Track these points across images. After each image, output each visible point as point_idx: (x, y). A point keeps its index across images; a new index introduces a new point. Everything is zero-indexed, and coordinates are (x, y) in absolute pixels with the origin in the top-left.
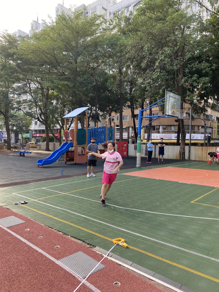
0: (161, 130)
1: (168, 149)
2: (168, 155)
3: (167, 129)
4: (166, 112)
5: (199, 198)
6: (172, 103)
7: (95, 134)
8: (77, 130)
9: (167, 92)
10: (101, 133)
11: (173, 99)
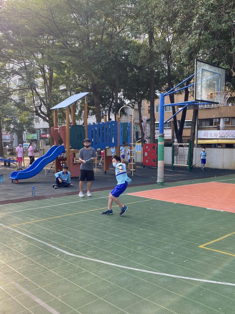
0: (222, 124)
1: (223, 153)
2: (223, 163)
3: (230, 123)
4: (197, 96)
5: (219, 239)
6: (207, 80)
7: (99, 133)
8: (70, 127)
9: (199, 63)
10: (110, 130)
11: (211, 74)
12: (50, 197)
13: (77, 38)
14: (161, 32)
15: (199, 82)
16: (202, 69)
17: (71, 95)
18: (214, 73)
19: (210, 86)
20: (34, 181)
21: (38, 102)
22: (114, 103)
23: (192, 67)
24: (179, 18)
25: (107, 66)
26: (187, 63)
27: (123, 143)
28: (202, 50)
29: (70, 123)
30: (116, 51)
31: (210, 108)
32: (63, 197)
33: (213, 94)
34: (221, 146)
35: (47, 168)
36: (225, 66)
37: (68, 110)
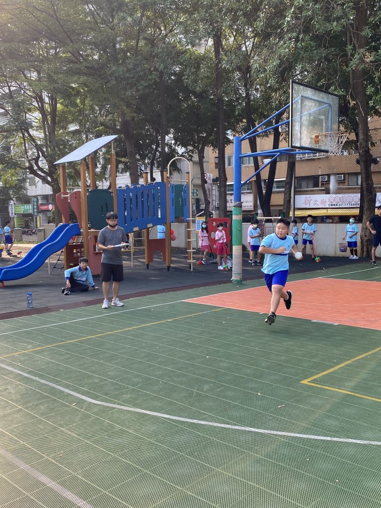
0: (333, 185)
1: (336, 231)
2: (336, 247)
3: (346, 183)
4: (293, 140)
5: (332, 370)
6: (310, 115)
7: (137, 202)
8: (88, 193)
9: (296, 86)
10: (154, 198)
11: (315, 104)
12: (57, 309)
13: (96, 45)
14: (233, 35)
15: (297, 117)
16: (302, 96)
17: (88, 139)
18: (320, 103)
19: (315, 123)
20: (30, 283)
21: (32, 152)
22: (160, 152)
23: (285, 92)
24: (262, 13)
25: (147, 91)
26: (278, 87)
27: (175, 218)
28: (301, 66)
29: (88, 186)
30: (162, 66)
31: (314, 159)
32: (78, 309)
33: (320, 137)
34: (332, 219)
35: (51, 262)
36: (339, 92)
37: (83, 165)
